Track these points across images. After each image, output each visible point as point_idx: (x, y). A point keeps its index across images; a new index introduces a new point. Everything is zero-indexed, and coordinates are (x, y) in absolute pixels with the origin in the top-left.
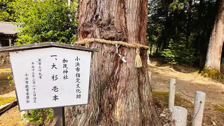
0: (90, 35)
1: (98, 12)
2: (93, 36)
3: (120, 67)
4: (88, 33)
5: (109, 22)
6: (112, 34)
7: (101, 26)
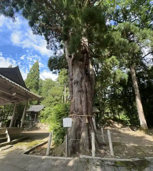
0: (73, 114)
1: (75, 107)
2: (74, 114)
3: (81, 123)
4: (73, 113)
5: (78, 110)
6: (78, 113)
7: (76, 111)
